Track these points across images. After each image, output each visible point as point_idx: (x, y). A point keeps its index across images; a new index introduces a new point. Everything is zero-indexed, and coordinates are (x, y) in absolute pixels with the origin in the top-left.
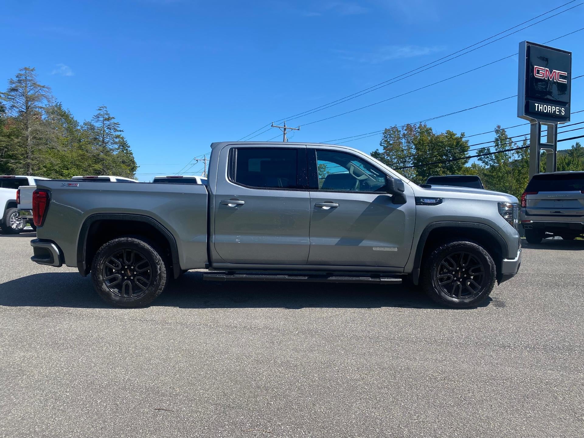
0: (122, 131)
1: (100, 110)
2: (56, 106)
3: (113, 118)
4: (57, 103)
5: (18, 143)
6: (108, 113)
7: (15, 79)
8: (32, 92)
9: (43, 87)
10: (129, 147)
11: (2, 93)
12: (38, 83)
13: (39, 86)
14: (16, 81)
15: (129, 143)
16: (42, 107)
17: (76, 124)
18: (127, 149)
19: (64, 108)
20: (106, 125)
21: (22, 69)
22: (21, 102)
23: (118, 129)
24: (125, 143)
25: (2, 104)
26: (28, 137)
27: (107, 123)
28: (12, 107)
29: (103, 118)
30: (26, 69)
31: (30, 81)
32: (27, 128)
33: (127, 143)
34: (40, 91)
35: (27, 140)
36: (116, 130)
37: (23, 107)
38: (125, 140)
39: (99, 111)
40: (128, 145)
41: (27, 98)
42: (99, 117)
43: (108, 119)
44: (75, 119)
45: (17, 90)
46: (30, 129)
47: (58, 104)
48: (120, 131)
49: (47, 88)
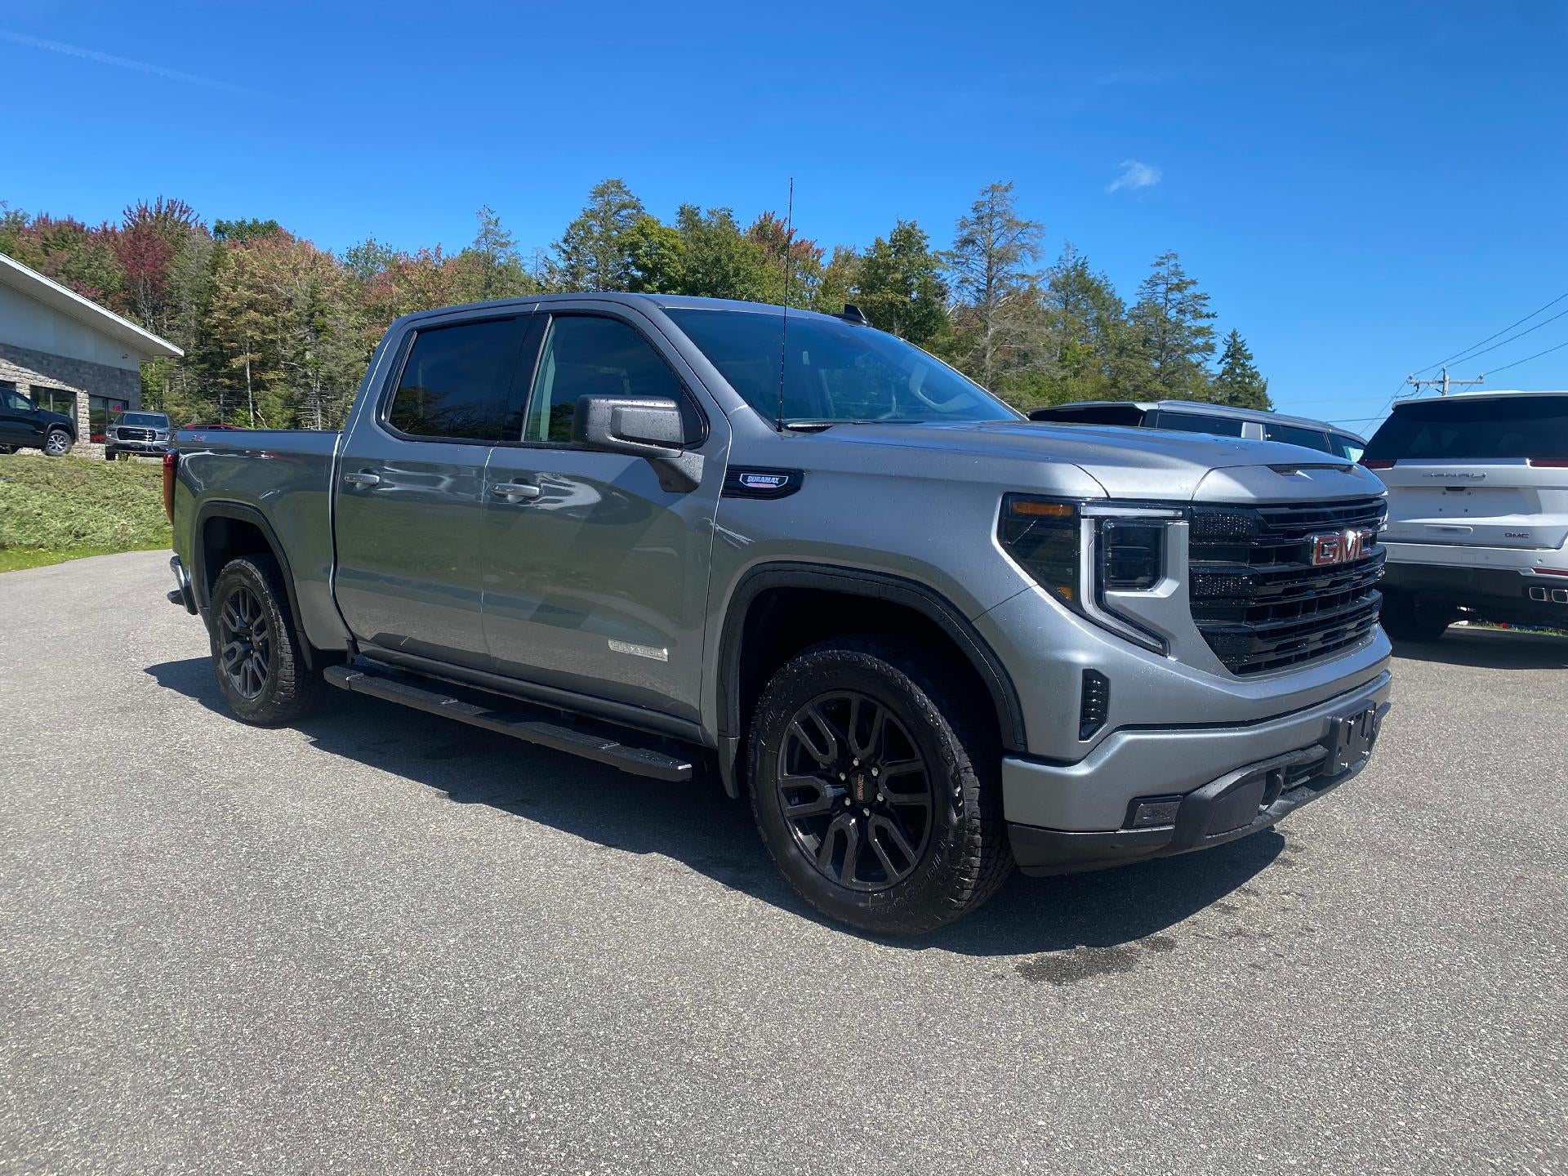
0: (1213, 315)
1: (1159, 264)
2: (1075, 268)
3: (1194, 282)
4: (1077, 261)
5: (964, 366)
6: (1181, 270)
7: (971, 216)
8: (1002, 240)
9: (1027, 225)
10: (1250, 357)
11: (942, 254)
12: (1018, 218)
13: (1017, 224)
14: (973, 219)
15: (1250, 347)
16: (1024, 276)
17: (1118, 304)
18: (1243, 365)
19: (1093, 272)
20: (1173, 302)
21: (985, 189)
22: (979, 268)
23: (1205, 311)
24: (1240, 349)
25: (942, 277)
26: (985, 349)
27: (1175, 296)
28: (962, 282)
29: (1167, 284)
30: (994, 188)
31: (1000, 214)
32: (986, 328)
33: (1243, 349)
34: (1020, 236)
35: (984, 356)
36: (1198, 315)
37: (981, 280)
38: (1239, 340)
39: (1158, 269)
40: (1248, 353)
41: (990, 257)
42: (1157, 285)
43: (1179, 288)
44: (1117, 295)
45: (973, 242)
46: (991, 332)
47: (1080, 262)
48: (1208, 316)
49: (1035, 227)
